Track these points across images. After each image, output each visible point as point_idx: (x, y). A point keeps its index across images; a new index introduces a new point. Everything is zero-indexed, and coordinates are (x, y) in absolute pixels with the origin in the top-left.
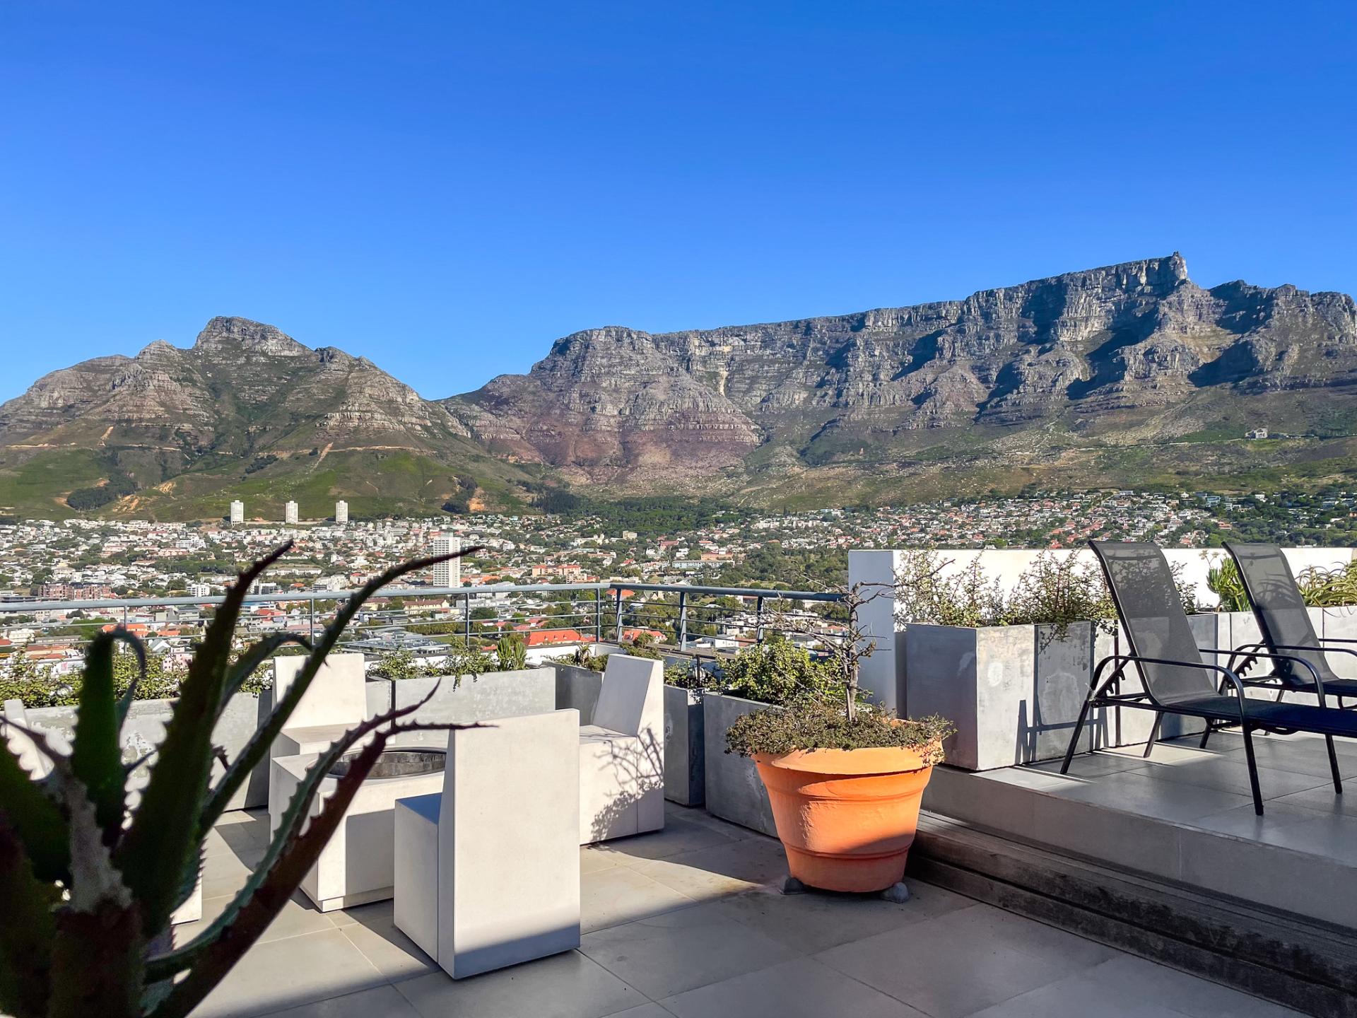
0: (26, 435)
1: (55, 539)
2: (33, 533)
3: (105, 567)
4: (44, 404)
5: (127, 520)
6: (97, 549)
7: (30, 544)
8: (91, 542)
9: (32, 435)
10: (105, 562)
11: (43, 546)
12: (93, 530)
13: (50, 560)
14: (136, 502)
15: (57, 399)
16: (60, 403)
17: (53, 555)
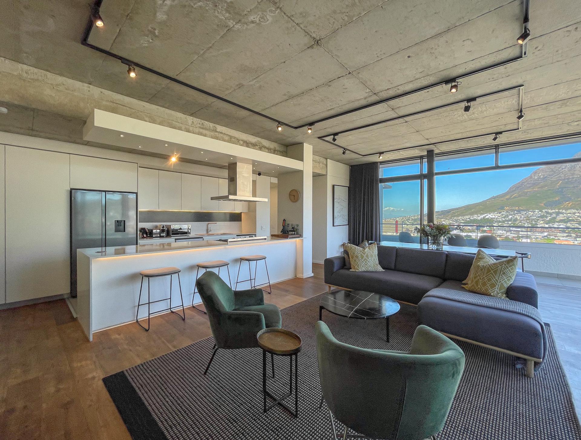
0: (530, 187)
1: (539, 215)
2: (532, 214)
3: (557, 224)
4: (536, 178)
5: (566, 210)
6: (555, 218)
7: (531, 216)
8: (552, 216)
9: (531, 187)
10: (557, 222)
11: (535, 217)
12: (553, 213)
13: (537, 221)
14: (571, 204)
15: (541, 176)
16: (542, 177)
17: (538, 220)
